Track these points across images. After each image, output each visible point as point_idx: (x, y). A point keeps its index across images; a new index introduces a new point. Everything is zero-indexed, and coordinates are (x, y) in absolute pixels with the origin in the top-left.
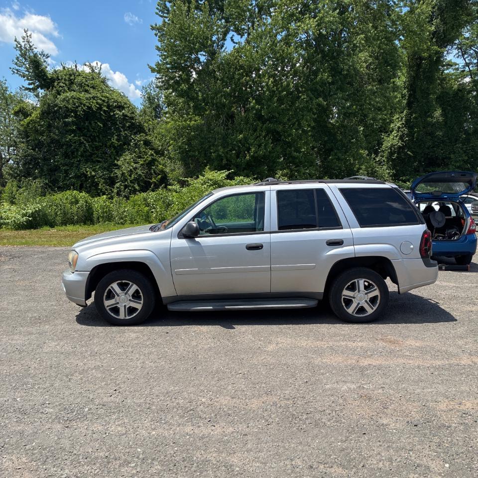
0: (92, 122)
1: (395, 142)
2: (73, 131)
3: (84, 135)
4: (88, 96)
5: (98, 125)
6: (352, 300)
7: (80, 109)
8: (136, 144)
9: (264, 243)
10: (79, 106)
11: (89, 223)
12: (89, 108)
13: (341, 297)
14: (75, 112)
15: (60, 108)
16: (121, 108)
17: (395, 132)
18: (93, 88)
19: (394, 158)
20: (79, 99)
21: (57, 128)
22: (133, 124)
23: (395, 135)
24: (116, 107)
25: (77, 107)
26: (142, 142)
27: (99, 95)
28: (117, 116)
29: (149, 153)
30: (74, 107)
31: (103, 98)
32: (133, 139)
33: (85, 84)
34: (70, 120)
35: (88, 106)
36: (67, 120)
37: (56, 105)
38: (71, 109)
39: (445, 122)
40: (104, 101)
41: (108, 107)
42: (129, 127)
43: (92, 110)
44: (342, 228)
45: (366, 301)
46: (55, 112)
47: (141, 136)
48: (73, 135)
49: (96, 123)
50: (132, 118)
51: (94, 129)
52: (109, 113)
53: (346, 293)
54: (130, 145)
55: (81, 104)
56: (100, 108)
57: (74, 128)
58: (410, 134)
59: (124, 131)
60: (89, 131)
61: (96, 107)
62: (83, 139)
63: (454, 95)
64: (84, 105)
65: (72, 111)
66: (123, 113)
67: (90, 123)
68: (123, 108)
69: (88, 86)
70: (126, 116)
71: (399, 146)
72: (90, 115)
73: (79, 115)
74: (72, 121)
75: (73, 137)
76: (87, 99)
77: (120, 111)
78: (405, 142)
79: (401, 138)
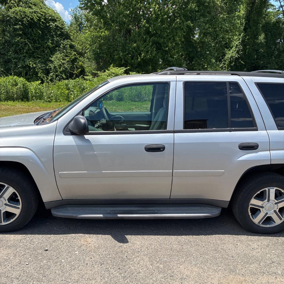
0: (34, 30)
1: (234, 54)
2: (20, 35)
3: (28, 38)
4: (31, 10)
5: (38, 32)
6: (260, 210)
7: (25, 19)
8: (64, 47)
9: (166, 144)
10: (25, 18)
11: (26, 100)
12: (32, 19)
13: (248, 206)
14: (22, 21)
15: (11, 18)
16: (54, 20)
17: (234, 48)
18: (35, 5)
19: (232, 65)
20: (24, 12)
21: (9, 32)
22: (62, 32)
23: (234, 50)
24: (50, 20)
25: (23, 18)
26: (68, 46)
27: (38, 10)
28: (51, 26)
29: (73, 54)
30: (21, 18)
31: (41, 13)
32: (62, 43)
33: (29, 2)
34: (18, 27)
35: (31, 18)
36: (16, 27)
37: (8, 16)
38: (19, 19)
39: (266, 42)
40: (42, 15)
41: (45, 19)
42: (60, 35)
43: (34, 21)
44: (257, 130)
45: (275, 211)
46: (9, 20)
47: (67, 41)
48: (20, 38)
49: (37, 30)
50: (62, 29)
51: (35, 35)
52: (46, 24)
53: (254, 202)
54: (60, 47)
55: (26, 16)
56: (39, 20)
57: (21, 33)
58: (244, 50)
59: (56, 37)
60: (31, 35)
61: (37, 18)
62: (27, 41)
63: (273, 25)
64: (28, 17)
65: (20, 21)
66: (56, 25)
67: (32, 30)
68: (56, 21)
69: (31, 3)
70: (58, 27)
71: (236, 57)
72: (32, 24)
73: (25, 24)
74: (20, 28)
75: (20, 39)
76: (30, 12)
77: (53, 23)
78: (240, 55)
79: (238, 52)
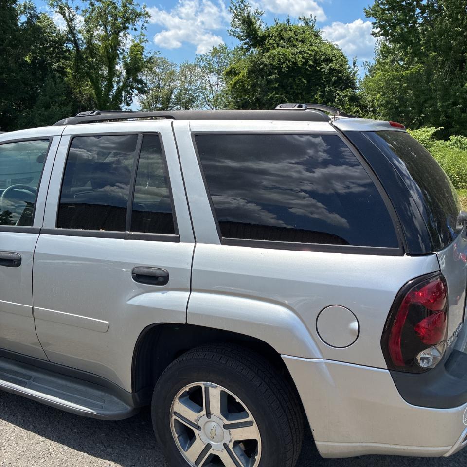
0: (296, 79)
2: (275, 89)
3: (287, 93)
4: (294, 50)
5: (303, 82)
7: (284, 65)
8: (340, 101)
10: (284, 62)
12: (295, 64)
14: (279, 68)
15: (265, 65)
16: (328, 61)
18: (302, 41)
20: (284, 55)
21: (260, 86)
22: (339, 78)
24: (323, 61)
25: (282, 64)
26: (347, 98)
27: (306, 49)
28: (323, 70)
29: (354, 111)
30: (278, 64)
31: (310, 52)
32: (338, 95)
33: (294, 38)
34: (273, 77)
35: (293, 62)
36: (270, 77)
37: (262, 63)
38: (275, 66)
40: (311, 55)
41: (315, 60)
42: (335, 82)
43: (298, 66)
46: (262, 69)
47: (347, 91)
48: (274, 93)
49: (300, 79)
50: (340, 72)
51: (297, 86)
52: (315, 68)
54: (334, 102)
55: (286, 60)
56: (306, 63)
57: (277, 85)
59: (329, 87)
60: (292, 88)
61: (302, 61)
62: (285, 96)
64: (289, 61)
65: (277, 68)
66: (330, 67)
67: (294, 80)
68: (331, 61)
69: (297, 40)
70: (334, 69)
72: (295, 70)
73: (283, 72)
74: (276, 79)
75: (275, 94)
76: (293, 54)
77: (328, 65)
